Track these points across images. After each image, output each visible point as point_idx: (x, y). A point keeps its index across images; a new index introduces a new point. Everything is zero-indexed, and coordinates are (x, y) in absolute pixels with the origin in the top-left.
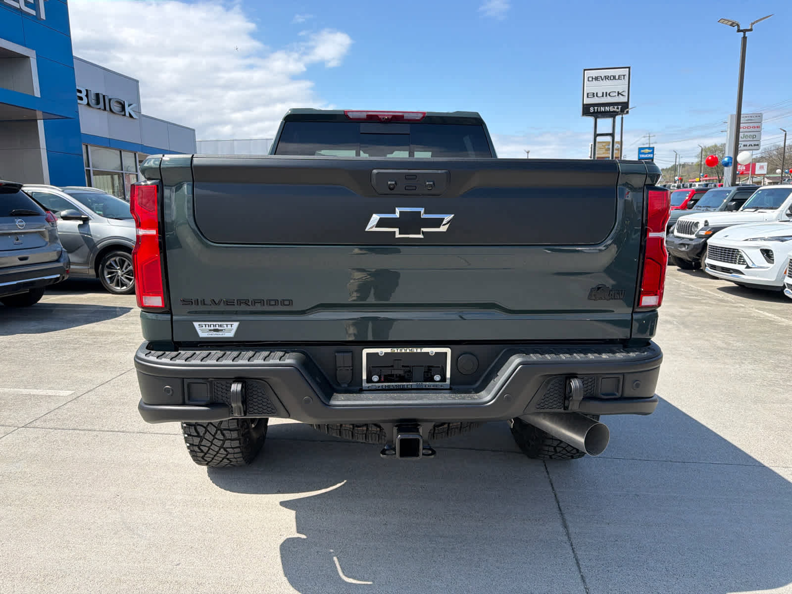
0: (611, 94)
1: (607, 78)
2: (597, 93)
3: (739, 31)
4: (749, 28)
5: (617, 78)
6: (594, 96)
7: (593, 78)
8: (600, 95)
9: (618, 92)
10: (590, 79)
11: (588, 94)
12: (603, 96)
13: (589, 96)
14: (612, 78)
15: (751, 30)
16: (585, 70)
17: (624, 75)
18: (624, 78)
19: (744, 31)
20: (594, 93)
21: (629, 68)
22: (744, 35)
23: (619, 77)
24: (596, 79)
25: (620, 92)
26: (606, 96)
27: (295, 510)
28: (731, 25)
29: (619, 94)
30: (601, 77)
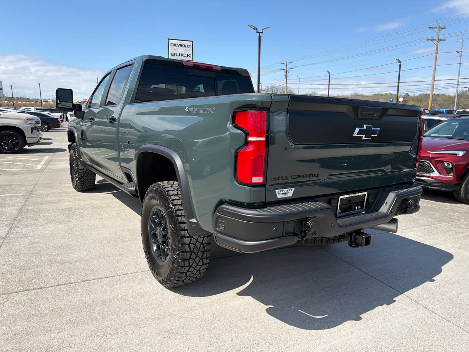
0: (184, 55)
1: (181, 45)
2: (176, 54)
3: (257, 32)
4: (261, 32)
5: (186, 46)
6: (175, 55)
7: (173, 45)
8: (178, 55)
9: (187, 54)
10: (172, 45)
11: (171, 53)
12: (179, 56)
13: (172, 55)
14: (184, 46)
15: (262, 33)
16: (169, 39)
17: (190, 45)
18: (190, 47)
19: (260, 33)
20: (174, 54)
21: (192, 41)
22: (260, 34)
23: (187, 46)
24: (175, 45)
25: (188, 54)
26: (181, 56)
28: (254, 29)
29: (188, 55)
30: (178, 44)
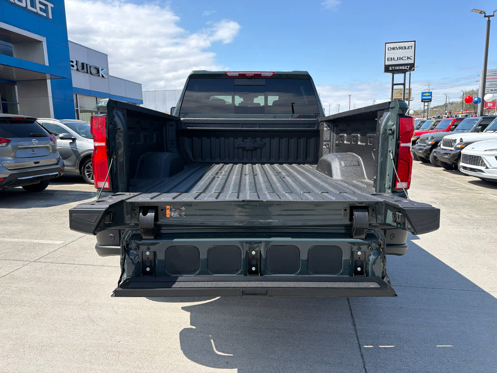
0: (403, 58)
1: (400, 48)
2: (394, 58)
3: (485, 16)
4: (492, 15)
5: (407, 48)
6: (392, 60)
7: (391, 49)
8: (396, 59)
9: (408, 57)
10: (390, 49)
11: (388, 58)
12: (398, 60)
13: (389, 60)
14: (404, 48)
16: (386, 43)
17: (411, 46)
18: (411, 48)
19: (489, 17)
20: (392, 58)
21: (415, 41)
22: (489, 19)
23: (408, 47)
24: (394, 49)
26: (400, 59)
27: (190, 312)
28: (480, 13)
29: (408, 58)
30: (397, 47)
